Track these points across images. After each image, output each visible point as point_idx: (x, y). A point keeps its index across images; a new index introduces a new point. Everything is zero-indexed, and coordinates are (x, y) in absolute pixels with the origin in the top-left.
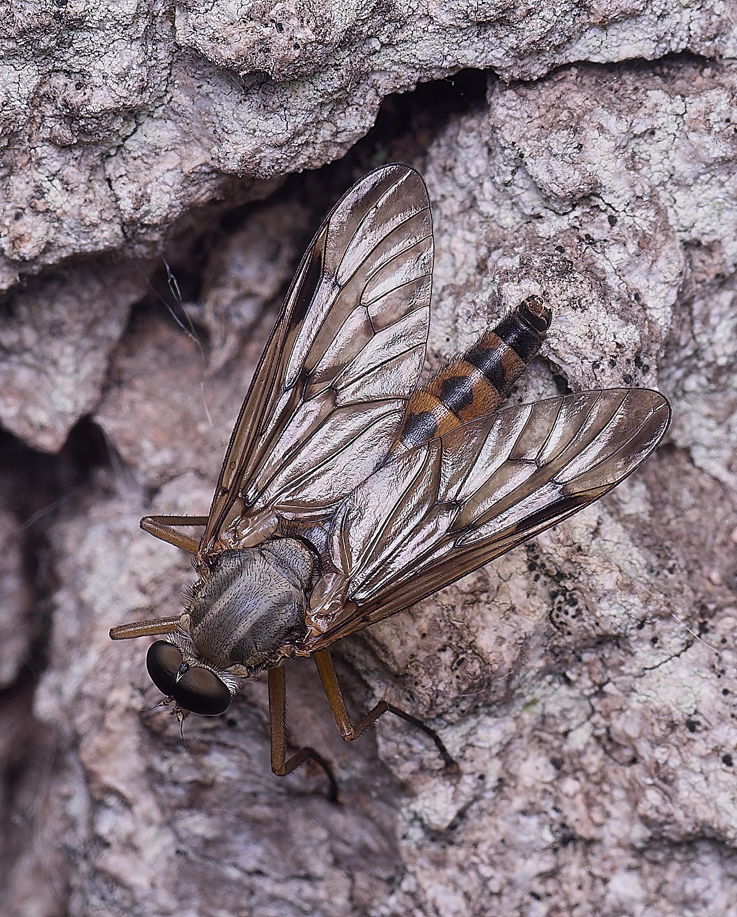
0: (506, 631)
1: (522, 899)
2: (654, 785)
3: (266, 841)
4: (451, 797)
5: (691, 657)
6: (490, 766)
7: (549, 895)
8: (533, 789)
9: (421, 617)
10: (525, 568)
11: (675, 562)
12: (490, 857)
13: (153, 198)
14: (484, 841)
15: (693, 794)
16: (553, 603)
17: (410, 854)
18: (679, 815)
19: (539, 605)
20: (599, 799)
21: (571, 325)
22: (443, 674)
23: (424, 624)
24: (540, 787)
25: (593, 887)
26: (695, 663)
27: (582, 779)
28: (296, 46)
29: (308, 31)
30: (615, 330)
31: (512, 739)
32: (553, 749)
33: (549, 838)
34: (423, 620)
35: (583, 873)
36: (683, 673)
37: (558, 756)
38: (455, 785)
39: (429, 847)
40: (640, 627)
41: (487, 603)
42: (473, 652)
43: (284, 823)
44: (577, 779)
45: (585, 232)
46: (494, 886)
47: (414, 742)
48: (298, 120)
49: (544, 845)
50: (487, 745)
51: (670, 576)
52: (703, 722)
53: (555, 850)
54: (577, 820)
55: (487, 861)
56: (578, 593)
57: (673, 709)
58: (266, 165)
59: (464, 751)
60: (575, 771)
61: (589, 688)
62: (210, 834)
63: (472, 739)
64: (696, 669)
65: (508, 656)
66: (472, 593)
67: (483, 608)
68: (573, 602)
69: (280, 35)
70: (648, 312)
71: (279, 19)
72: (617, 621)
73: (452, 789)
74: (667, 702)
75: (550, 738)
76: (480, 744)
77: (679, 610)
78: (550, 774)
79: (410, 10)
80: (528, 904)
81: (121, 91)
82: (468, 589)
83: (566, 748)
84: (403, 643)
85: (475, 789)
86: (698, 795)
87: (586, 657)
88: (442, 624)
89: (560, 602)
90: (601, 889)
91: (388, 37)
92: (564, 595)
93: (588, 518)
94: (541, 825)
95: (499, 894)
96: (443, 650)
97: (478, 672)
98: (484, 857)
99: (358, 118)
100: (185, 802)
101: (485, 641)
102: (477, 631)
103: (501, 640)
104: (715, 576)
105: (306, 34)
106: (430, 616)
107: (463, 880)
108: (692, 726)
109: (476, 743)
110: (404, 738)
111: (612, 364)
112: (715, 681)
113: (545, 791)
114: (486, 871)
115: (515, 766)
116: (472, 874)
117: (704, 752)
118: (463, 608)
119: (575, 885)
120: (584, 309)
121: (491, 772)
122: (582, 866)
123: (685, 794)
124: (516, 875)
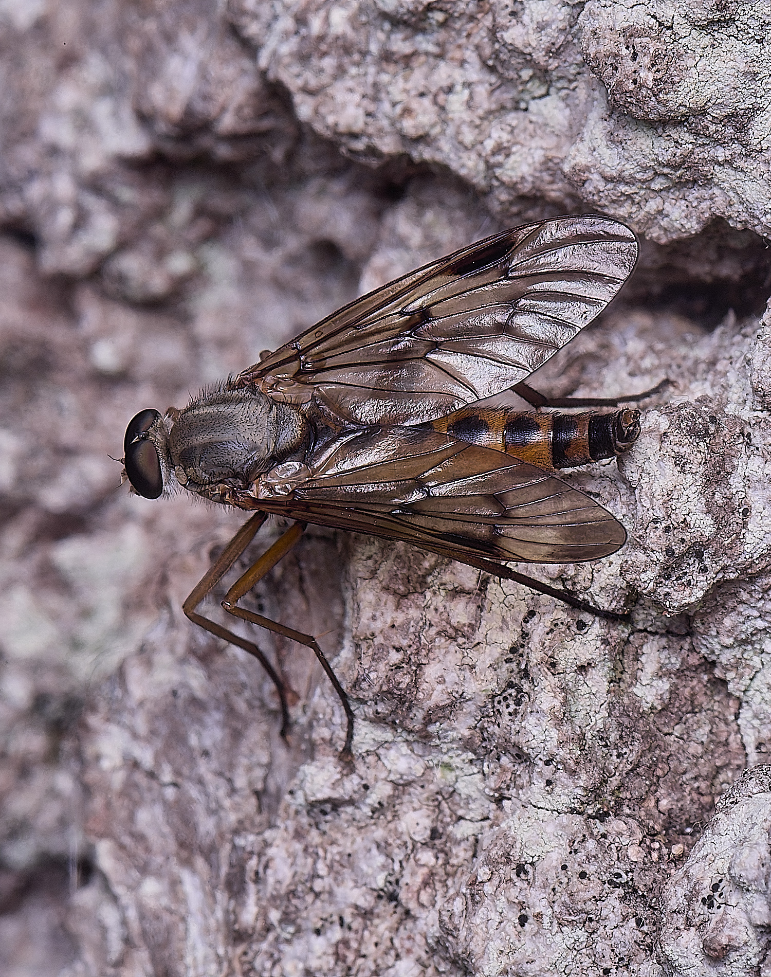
0: (451, 677)
1: (331, 916)
2: (464, 895)
3: (228, 731)
4: (333, 781)
5: (565, 820)
6: (380, 784)
7: (350, 928)
8: (399, 835)
9: (403, 611)
10: (507, 647)
11: (628, 752)
12: (332, 861)
13: (513, 158)
14: (339, 845)
15: (483, 926)
16: (504, 691)
17: (286, 811)
18: (463, 934)
19: (489, 679)
20: (438, 886)
21: (664, 476)
22: (382, 667)
23: (400, 618)
24: (406, 838)
25: (386, 953)
26: (563, 827)
27: (440, 862)
28: (635, 82)
29: (651, 76)
30: (693, 509)
31: (414, 781)
32: (442, 822)
33: (380, 881)
34: (403, 615)
35: (387, 935)
36: (550, 829)
37: (441, 830)
38: (343, 775)
39: (303, 817)
40: (547, 763)
41: (459, 645)
42: (416, 671)
43: (246, 725)
44: (437, 858)
45: (750, 431)
46: (318, 885)
47: (337, 713)
48: (627, 166)
49: (374, 886)
50: (389, 767)
51: (614, 758)
52: (530, 876)
53: (380, 897)
54: (407, 884)
55: (328, 862)
56: (527, 697)
57: (518, 845)
58: (589, 187)
59: (368, 755)
60: (442, 851)
61: (491, 789)
62: (200, 694)
63: (381, 751)
64: (560, 833)
65: (438, 697)
66: (456, 630)
67: (453, 648)
68: (518, 703)
69: (631, 63)
70: (744, 531)
71: (638, 48)
72: (534, 743)
73: (339, 776)
74: (518, 837)
75: (447, 811)
76: (386, 762)
77: (584, 777)
78: (422, 835)
79: (759, 146)
80: (332, 923)
81: (533, 39)
82: (455, 625)
83: (451, 828)
84: (374, 618)
85: (355, 792)
86: (484, 929)
87: (505, 760)
88: (412, 630)
89: (510, 695)
90: (390, 960)
91: (731, 155)
92: (518, 693)
93: (582, 651)
94: (384, 867)
95: (317, 895)
96: (398, 650)
97: (403, 686)
98: (329, 856)
99: (683, 214)
100: (200, 652)
101: (431, 672)
102: (433, 659)
103: (442, 680)
104: (664, 804)
105: (647, 77)
106: (409, 617)
107: (300, 860)
108: (520, 869)
109: (382, 757)
110: (334, 704)
111: (667, 529)
112: (565, 854)
113: (405, 843)
114: (322, 869)
115: (404, 808)
116: (310, 861)
117: (512, 899)
118: (439, 633)
119: (375, 939)
120: (683, 471)
121: (376, 790)
122: (390, 929)
123: (478, 921)
124: (339, 891)
